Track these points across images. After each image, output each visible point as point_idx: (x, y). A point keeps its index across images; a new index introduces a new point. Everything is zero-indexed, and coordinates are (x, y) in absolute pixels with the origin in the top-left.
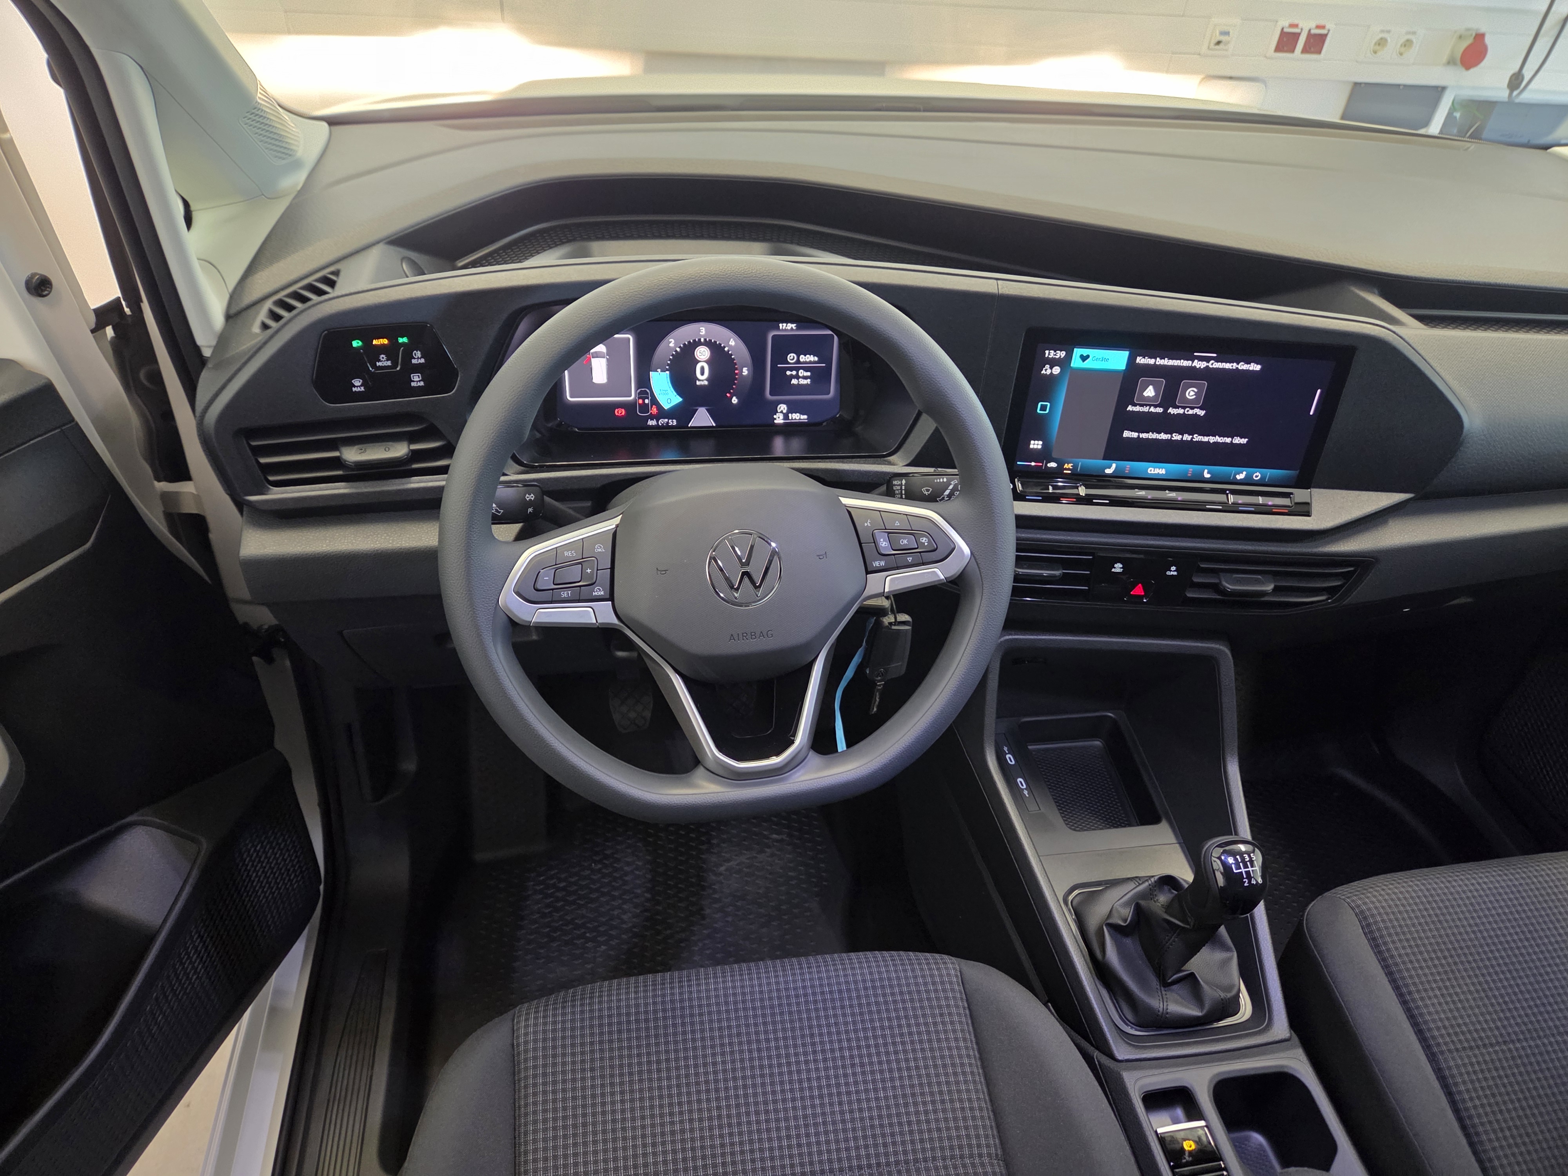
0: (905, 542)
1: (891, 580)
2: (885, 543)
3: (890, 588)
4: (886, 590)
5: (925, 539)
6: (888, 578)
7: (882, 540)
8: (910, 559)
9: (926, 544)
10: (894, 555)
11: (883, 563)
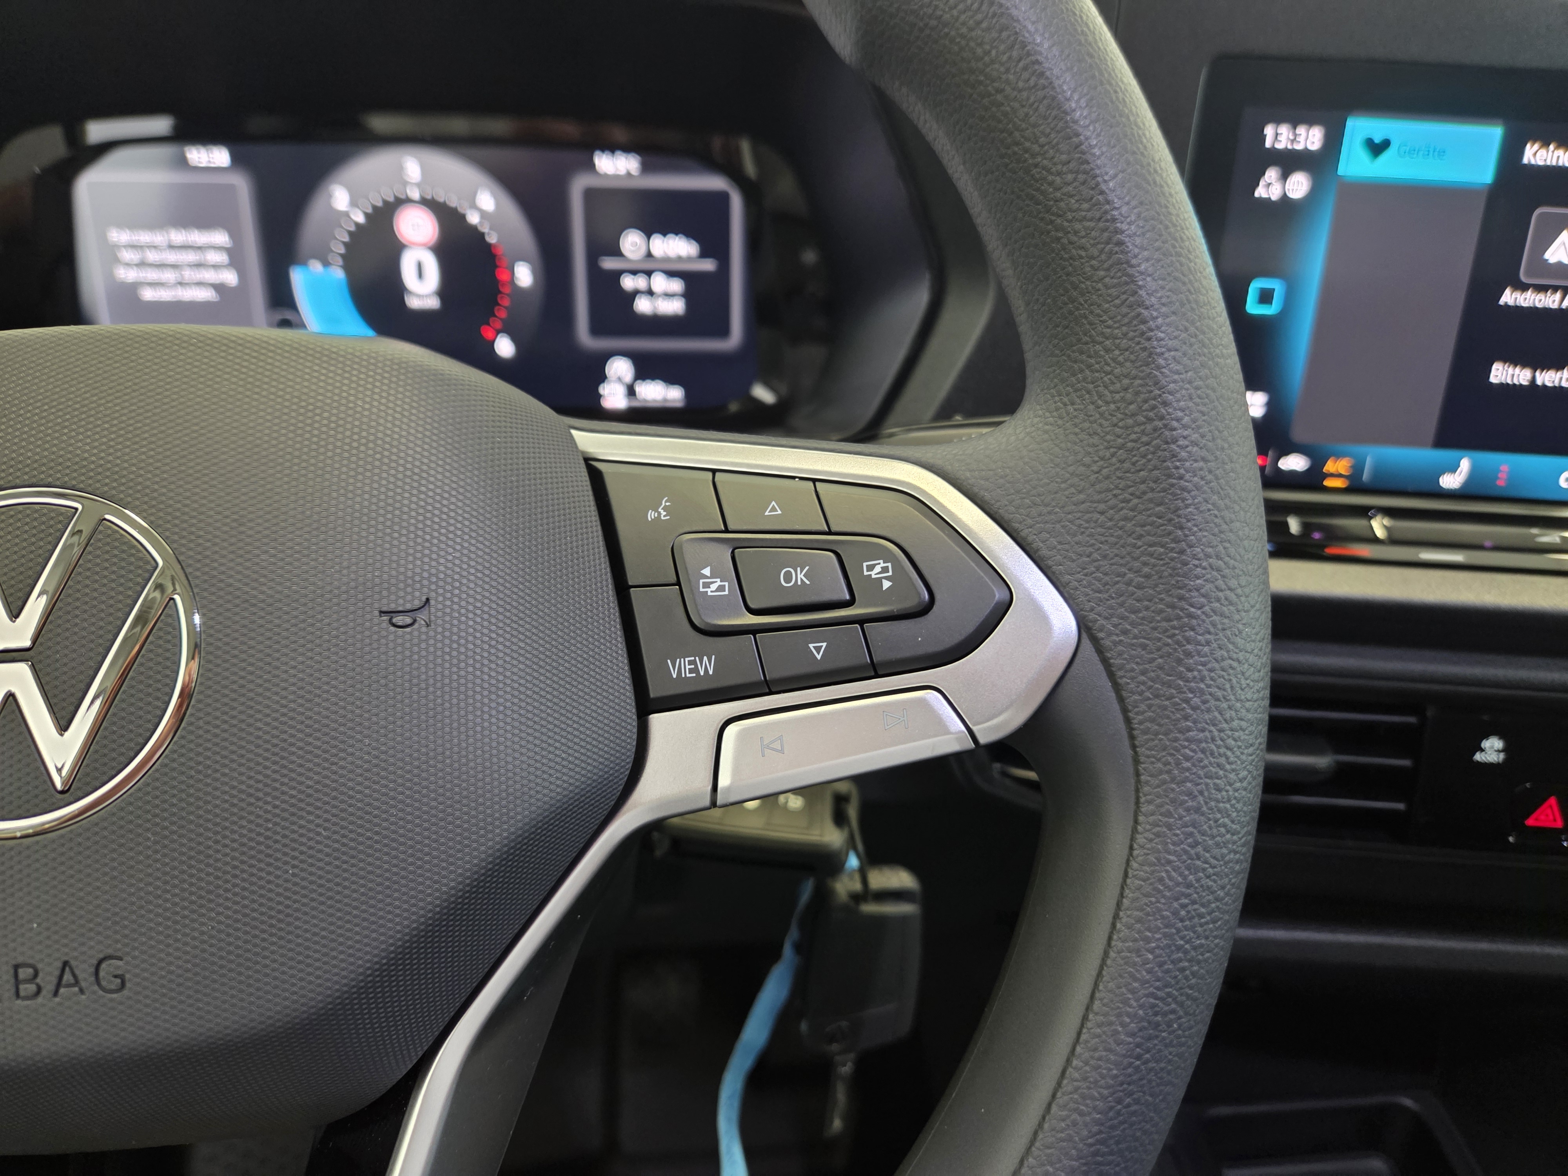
0: (800, 576)
1: (741, 736)
2: (718, 583)
3: (736, 770)
4: (724, 781)
5: (880, 565)
6: (731, 731)
7: (707, 571)
8: (818, 649)
9: (886, 584)
10: (754, 630)
11: (707, 666)
